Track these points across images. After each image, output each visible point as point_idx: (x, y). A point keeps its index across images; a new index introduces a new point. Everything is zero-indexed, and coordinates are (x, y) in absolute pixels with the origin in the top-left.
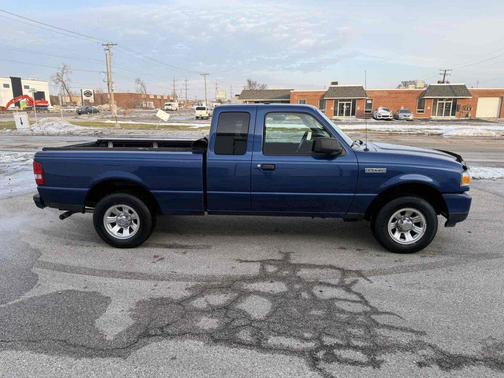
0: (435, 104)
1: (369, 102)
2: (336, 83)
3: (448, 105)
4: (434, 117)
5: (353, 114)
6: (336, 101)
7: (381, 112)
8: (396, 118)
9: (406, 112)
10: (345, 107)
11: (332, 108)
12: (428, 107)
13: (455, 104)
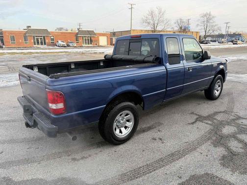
0: (83, 39)
1: (52, 38)
2: (30, 27)
3: (88, 39)
4: (84, 45)
5: (45, 44)
6: (34, 37)
7: (60, 43)
8: (68, 46)
9: (72, 43)
10: (39, 40)
11: (32, 41)
12: (80, 41)
13: (91, 39)
